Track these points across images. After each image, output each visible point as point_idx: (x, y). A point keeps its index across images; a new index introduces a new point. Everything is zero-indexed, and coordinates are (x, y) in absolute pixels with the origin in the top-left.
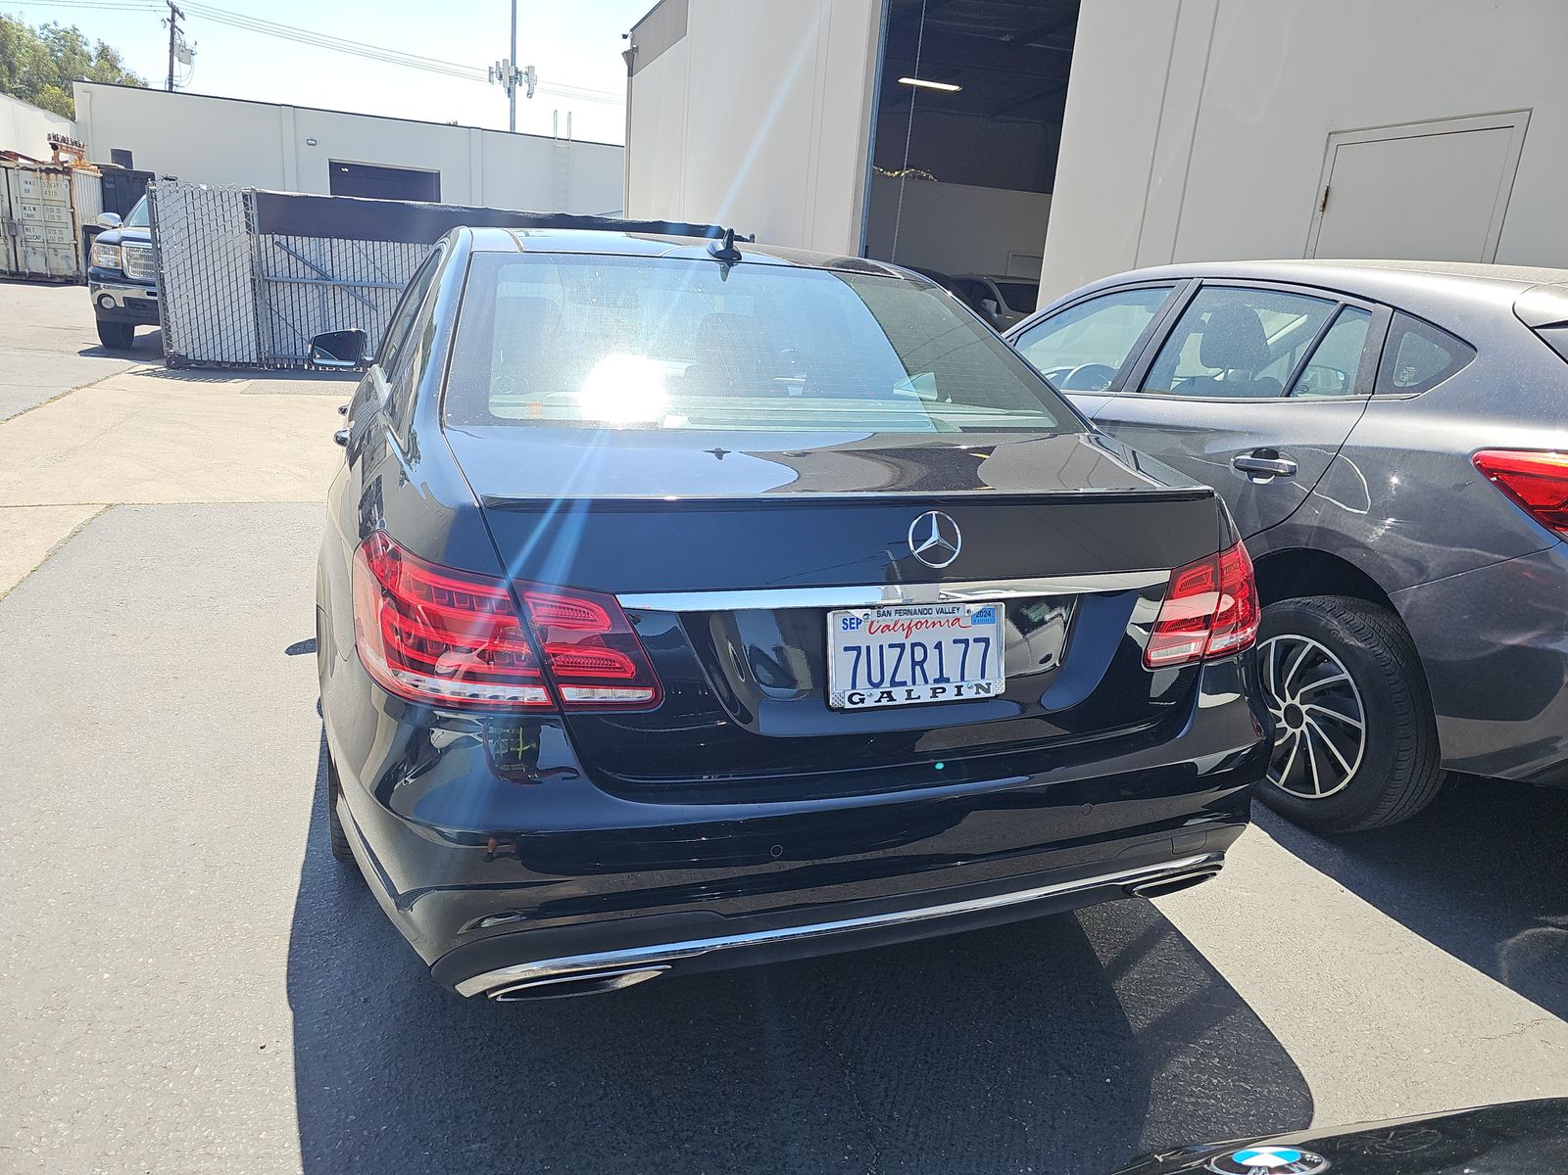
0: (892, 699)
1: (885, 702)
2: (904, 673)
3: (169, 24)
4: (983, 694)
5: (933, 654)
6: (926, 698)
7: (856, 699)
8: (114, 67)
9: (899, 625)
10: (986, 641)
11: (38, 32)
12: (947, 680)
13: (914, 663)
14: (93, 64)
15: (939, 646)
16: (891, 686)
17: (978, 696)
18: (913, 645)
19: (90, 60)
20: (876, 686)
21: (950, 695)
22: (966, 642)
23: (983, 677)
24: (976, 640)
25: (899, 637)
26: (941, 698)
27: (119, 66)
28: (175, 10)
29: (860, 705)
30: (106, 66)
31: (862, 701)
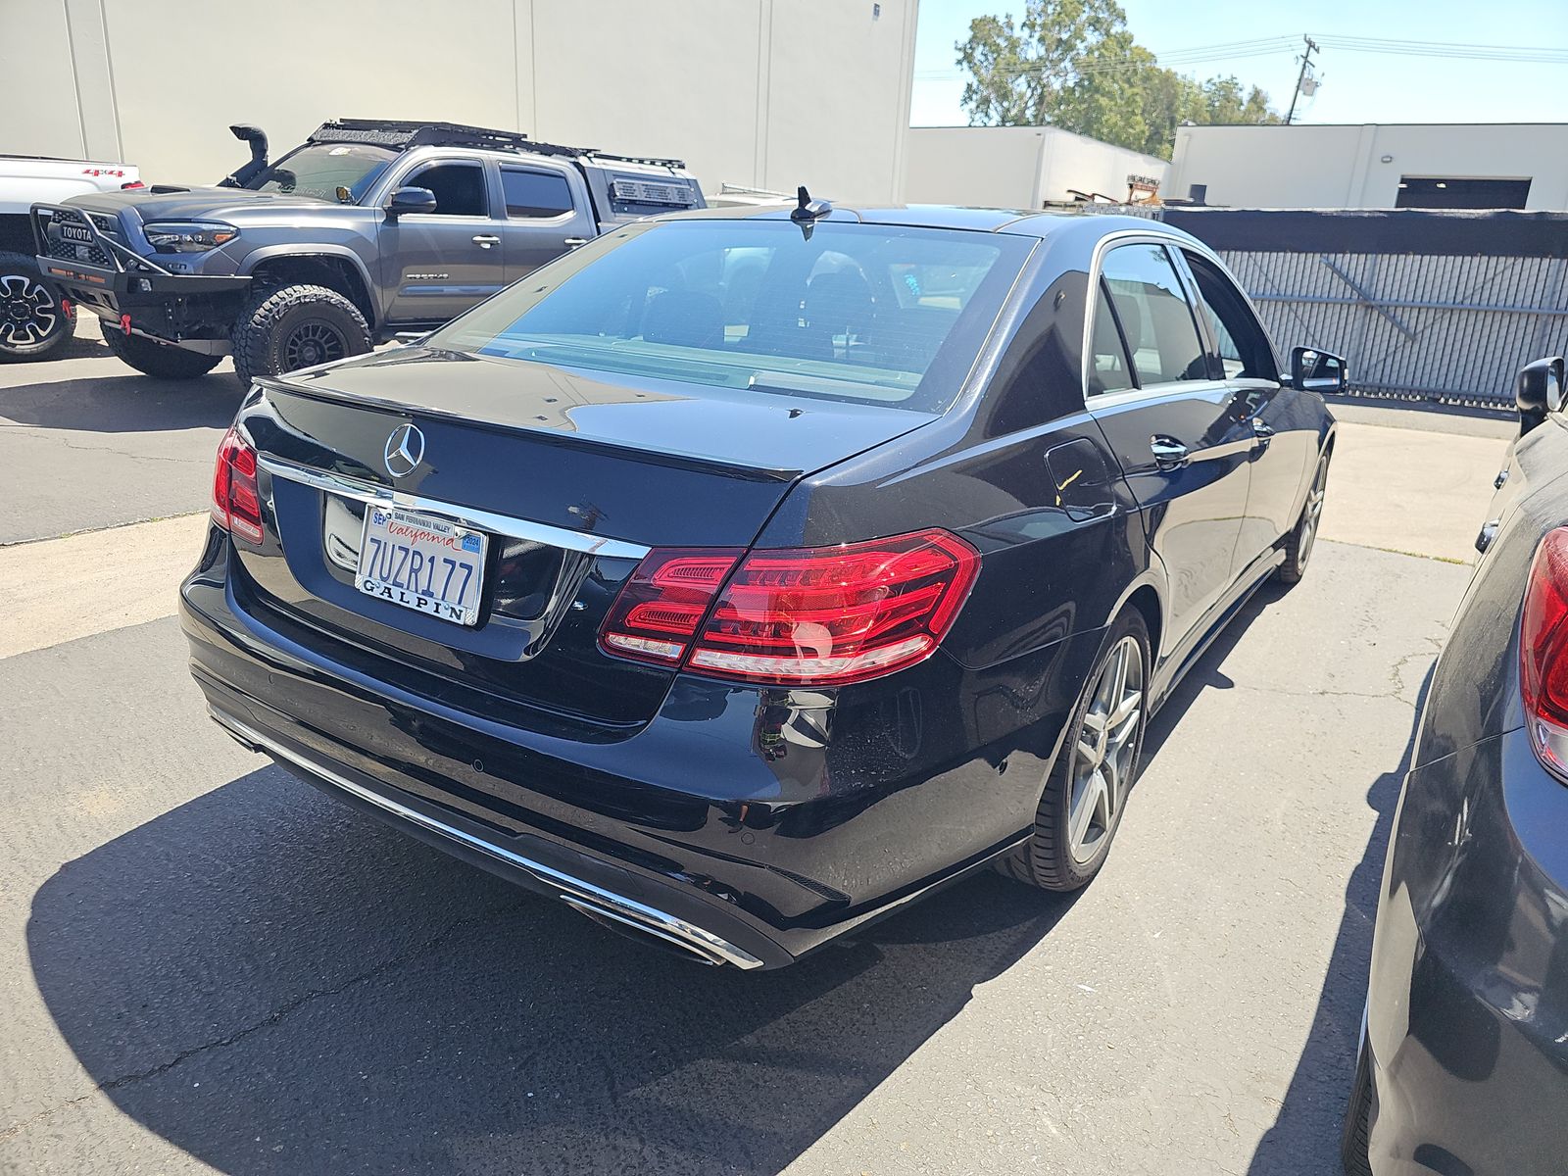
0: (390, 596)
1: (385, 597)
2: (403, 578)
3: (1302, 61)
4: (454, 619)
5: (427, 565)
6: (413, 605)
7: (369, 585)
8: (1261, 109)
9: (409, 531)
10: (470, 568)
11: (1204, 86)
12: (431, 595)
13: (412, 570)
14: (1242, 108)
15: (432, 560)
16: (393, 585)
17: (450, 619)
18: (415, 553)
19: (1242, 104)
20: (384, 580)
21: (429, 609)
22: (453, 563)
23: (460, 603)
24: (462, 565)
25: (406, 542)
26: (424, 609)
27: (1265, 107)
28: (1311, 45)
29: (370, 593)
30: (1255, 108)
31: (372, 589)
